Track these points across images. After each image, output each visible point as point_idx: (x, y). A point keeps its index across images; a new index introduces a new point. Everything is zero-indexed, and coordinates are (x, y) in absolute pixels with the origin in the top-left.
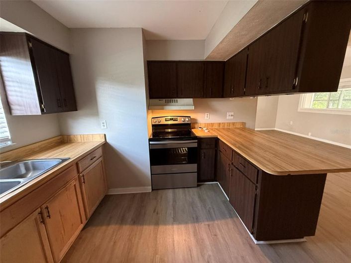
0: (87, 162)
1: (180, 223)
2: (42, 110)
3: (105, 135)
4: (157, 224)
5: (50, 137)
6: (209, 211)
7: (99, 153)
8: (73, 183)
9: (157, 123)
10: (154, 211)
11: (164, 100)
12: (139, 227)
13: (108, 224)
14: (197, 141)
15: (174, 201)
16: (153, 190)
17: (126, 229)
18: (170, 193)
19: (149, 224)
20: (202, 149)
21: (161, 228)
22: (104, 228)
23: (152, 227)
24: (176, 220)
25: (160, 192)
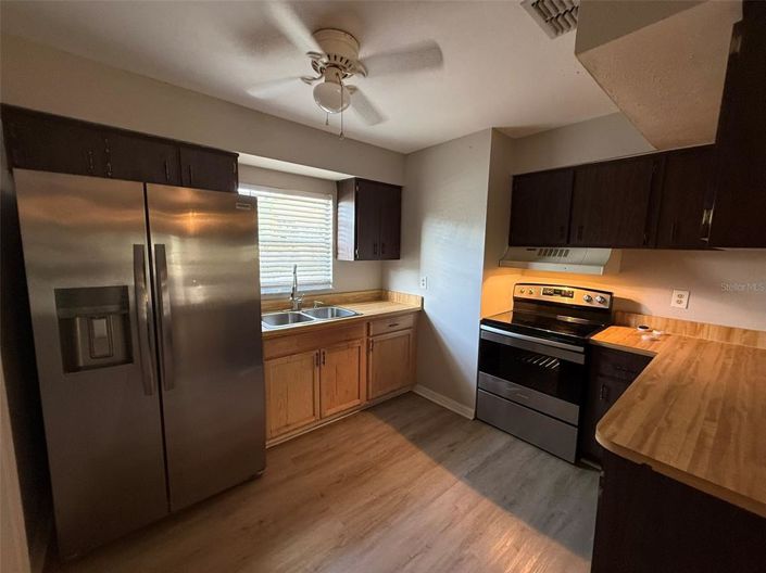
0: (384, 327)
1: (473, 485)
2: (355, 256)
3: (423, 299)
4: (440, 461)
5: (367, 288)
6: (553, 515)
7: (409, 321)
8: (357, 343)
9: (524, 296)
10: (450, 446)
11: (538, 249)
12: (414, 448)
13: (386, 422)
14: (581, 349)
15: (497, 455)
16: (476, 418)
17: (400, 439)
18: (501, 441)
19: (429, 455)
20: (602, 376)
21: (439, 469)
22: (380, 422)
23: (428, 459)
24: (472, 478)
25: (486, 428)
